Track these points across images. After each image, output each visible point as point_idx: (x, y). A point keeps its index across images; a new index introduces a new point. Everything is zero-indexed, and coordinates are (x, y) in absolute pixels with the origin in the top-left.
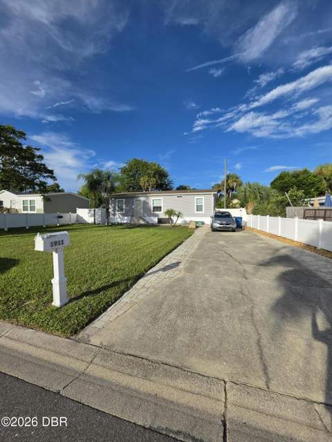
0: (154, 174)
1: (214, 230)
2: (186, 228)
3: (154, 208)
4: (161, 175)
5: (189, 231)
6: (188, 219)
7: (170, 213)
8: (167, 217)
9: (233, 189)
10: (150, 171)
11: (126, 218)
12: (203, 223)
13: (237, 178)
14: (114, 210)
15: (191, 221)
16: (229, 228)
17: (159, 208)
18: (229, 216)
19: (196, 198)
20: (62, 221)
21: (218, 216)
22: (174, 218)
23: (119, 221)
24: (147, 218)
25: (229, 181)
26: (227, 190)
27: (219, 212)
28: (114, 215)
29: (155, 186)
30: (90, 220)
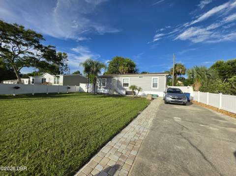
0: (127, 65)
1: (167, 103)
2: (144, 99)
3: (124, 84)
4: (132, 65)
5: (146, 102)
6: (146, 93)
7: (134, 88)
8: (131, 90)
9: (179, 74)
10: (125, 63)
11: (106, 90)
12: (157, 96)
13: (183, 66)
14: (100, 85)
15: (148, 94)
16: (181, 102)
17: (126, 85)
18: (179, 92)
19: (153, 78)
20: (70, 90)
21: (170, 92)
22: (137, 91)
23: (102, 92)
24: (119, 91)
25: (176, 68)
26: (175, 74)
27: (170, 89)
28: (100, 88)
29: (127, 72)
30: (86, 90)
